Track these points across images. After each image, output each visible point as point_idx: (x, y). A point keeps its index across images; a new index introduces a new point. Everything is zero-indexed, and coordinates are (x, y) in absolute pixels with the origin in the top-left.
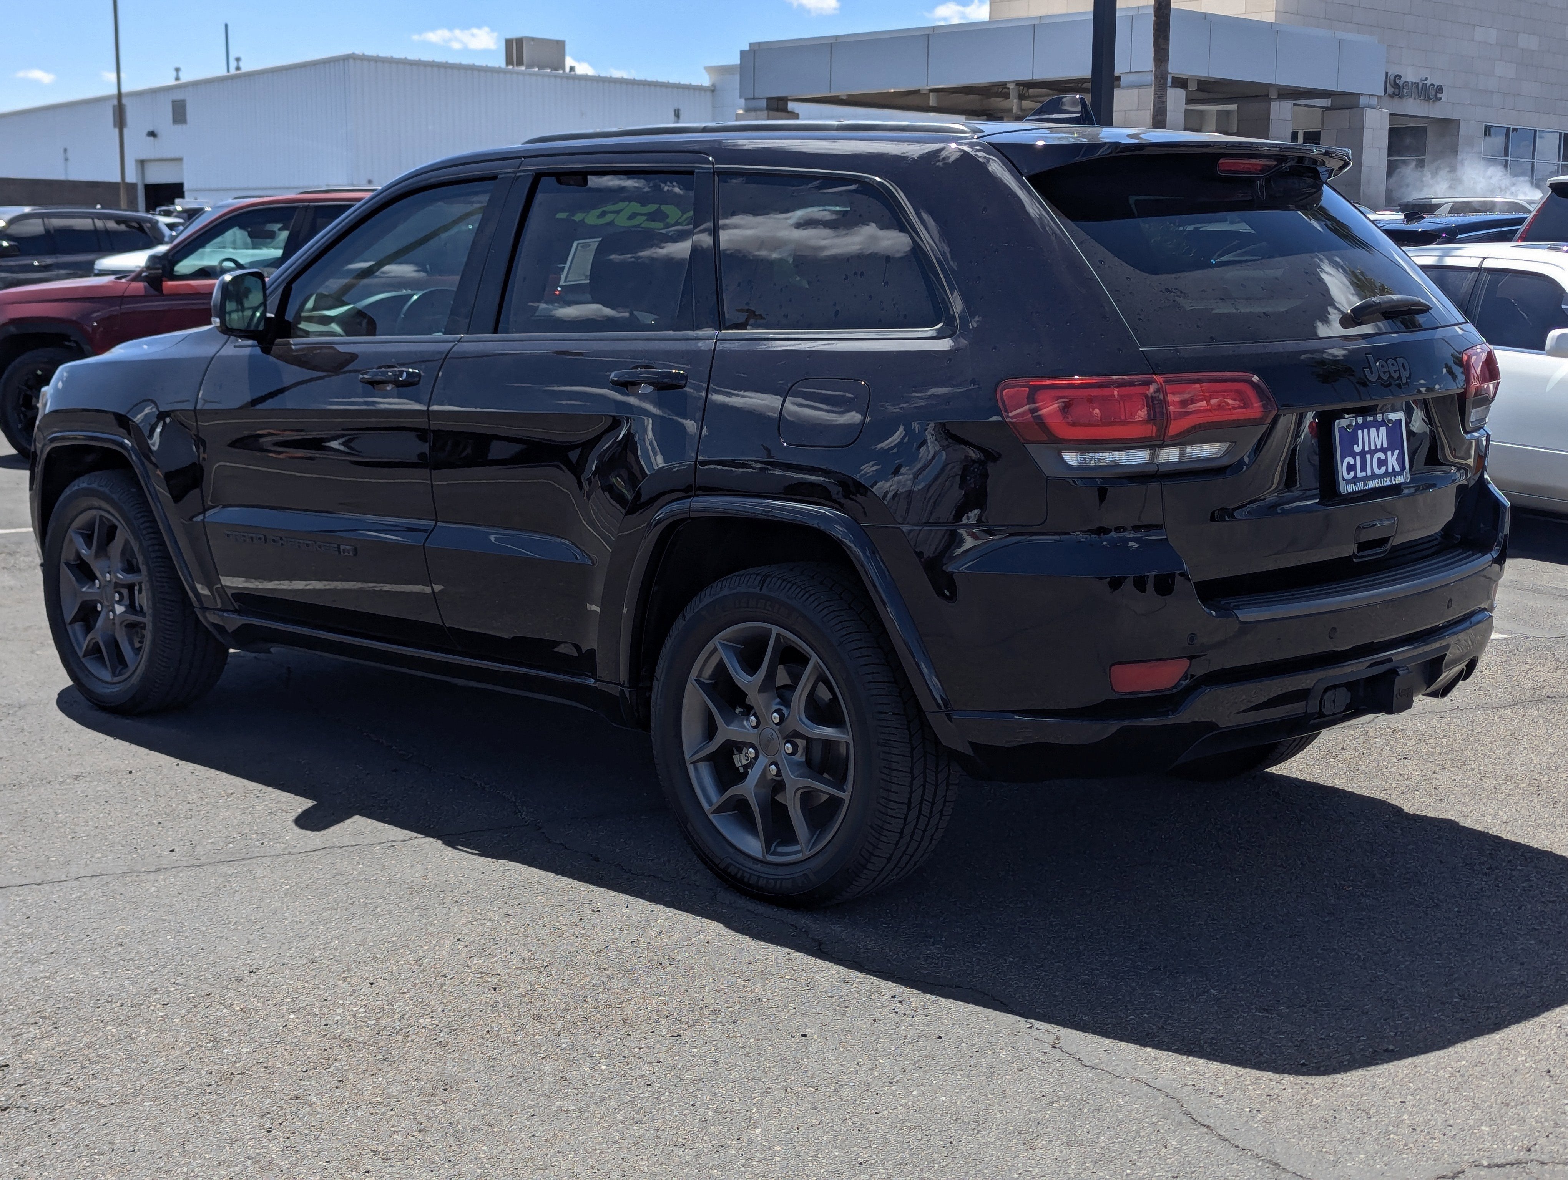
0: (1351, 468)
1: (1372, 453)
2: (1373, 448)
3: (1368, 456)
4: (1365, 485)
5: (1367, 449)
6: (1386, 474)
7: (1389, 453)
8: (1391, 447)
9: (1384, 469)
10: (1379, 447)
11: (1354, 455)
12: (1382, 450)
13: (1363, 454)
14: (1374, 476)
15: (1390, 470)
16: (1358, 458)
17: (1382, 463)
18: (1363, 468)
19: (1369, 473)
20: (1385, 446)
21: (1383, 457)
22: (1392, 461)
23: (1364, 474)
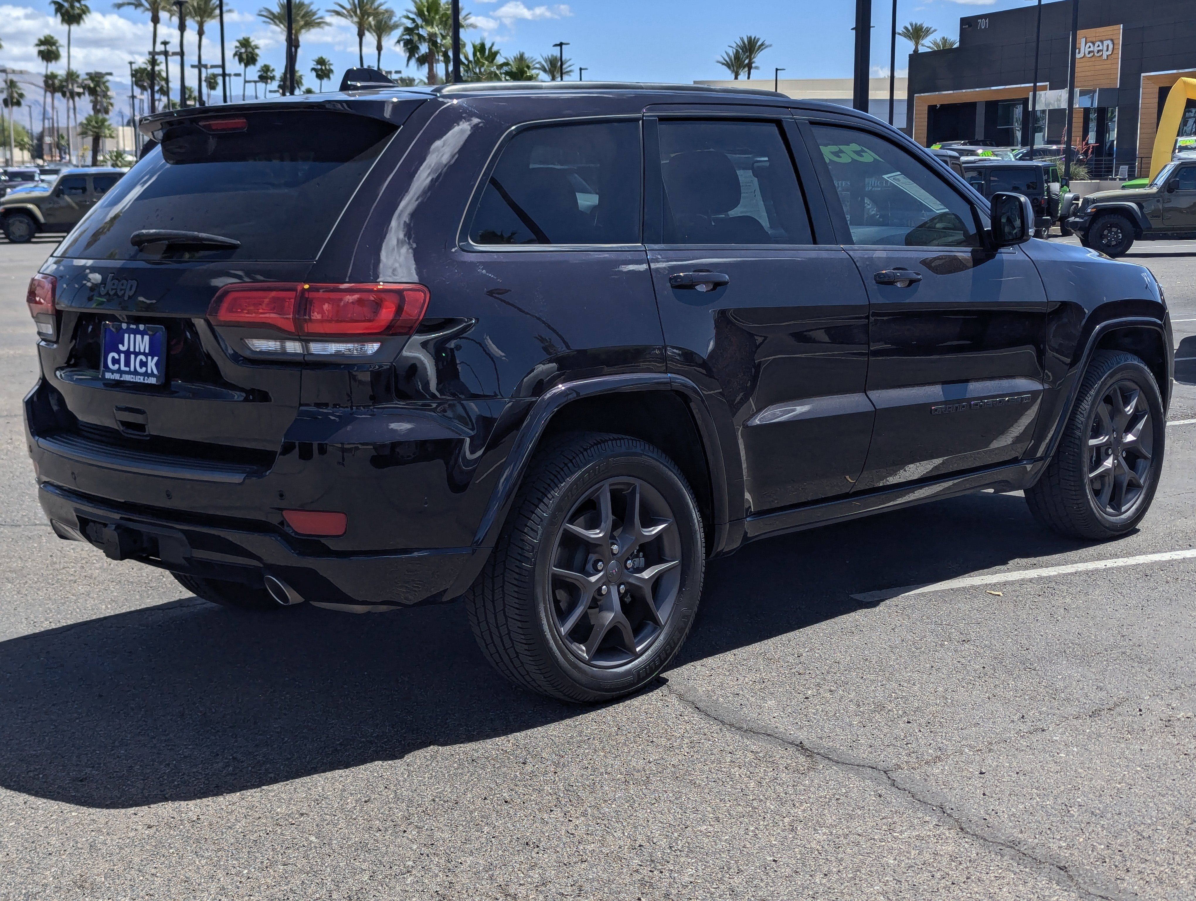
0: (115, 361)
1: (137, 354)
2: (137, 350)
3: (133, 356)
4: (121, 377)
5: (132, 349)
6: (146, 374)
7: (150, 358)
8: (152, 353)
9: (144, 369)
10: (142, 351)
11: (119, 352)
12: (144, 354)
13: (128, 353)
14: (136, 373)
15: (149, 371)
16: (122, 355)
17: (143, 364)
18: (127, 364)
19: (132, 369)
20: (147, 351)
21: (144, 359)
22: (152, 364)
23: (127, 369)
